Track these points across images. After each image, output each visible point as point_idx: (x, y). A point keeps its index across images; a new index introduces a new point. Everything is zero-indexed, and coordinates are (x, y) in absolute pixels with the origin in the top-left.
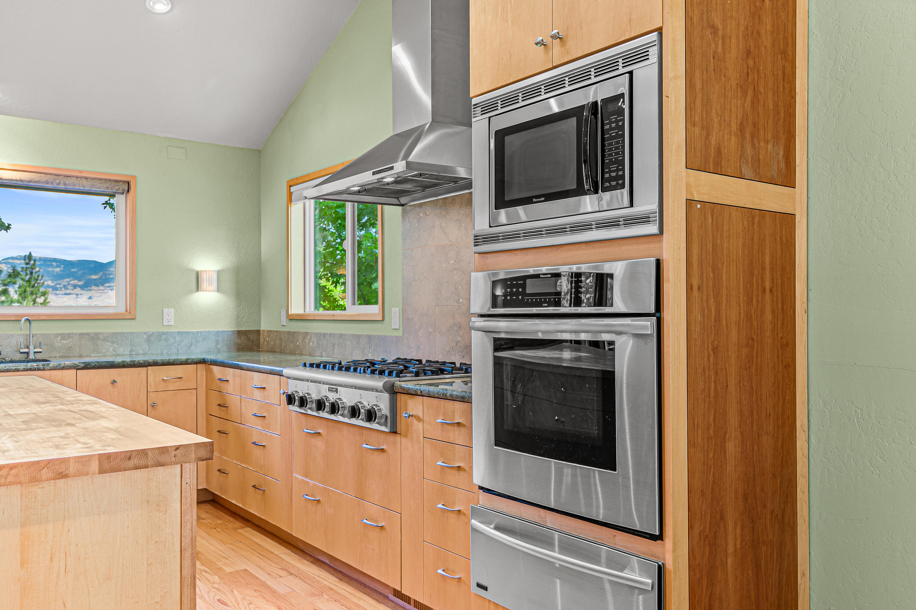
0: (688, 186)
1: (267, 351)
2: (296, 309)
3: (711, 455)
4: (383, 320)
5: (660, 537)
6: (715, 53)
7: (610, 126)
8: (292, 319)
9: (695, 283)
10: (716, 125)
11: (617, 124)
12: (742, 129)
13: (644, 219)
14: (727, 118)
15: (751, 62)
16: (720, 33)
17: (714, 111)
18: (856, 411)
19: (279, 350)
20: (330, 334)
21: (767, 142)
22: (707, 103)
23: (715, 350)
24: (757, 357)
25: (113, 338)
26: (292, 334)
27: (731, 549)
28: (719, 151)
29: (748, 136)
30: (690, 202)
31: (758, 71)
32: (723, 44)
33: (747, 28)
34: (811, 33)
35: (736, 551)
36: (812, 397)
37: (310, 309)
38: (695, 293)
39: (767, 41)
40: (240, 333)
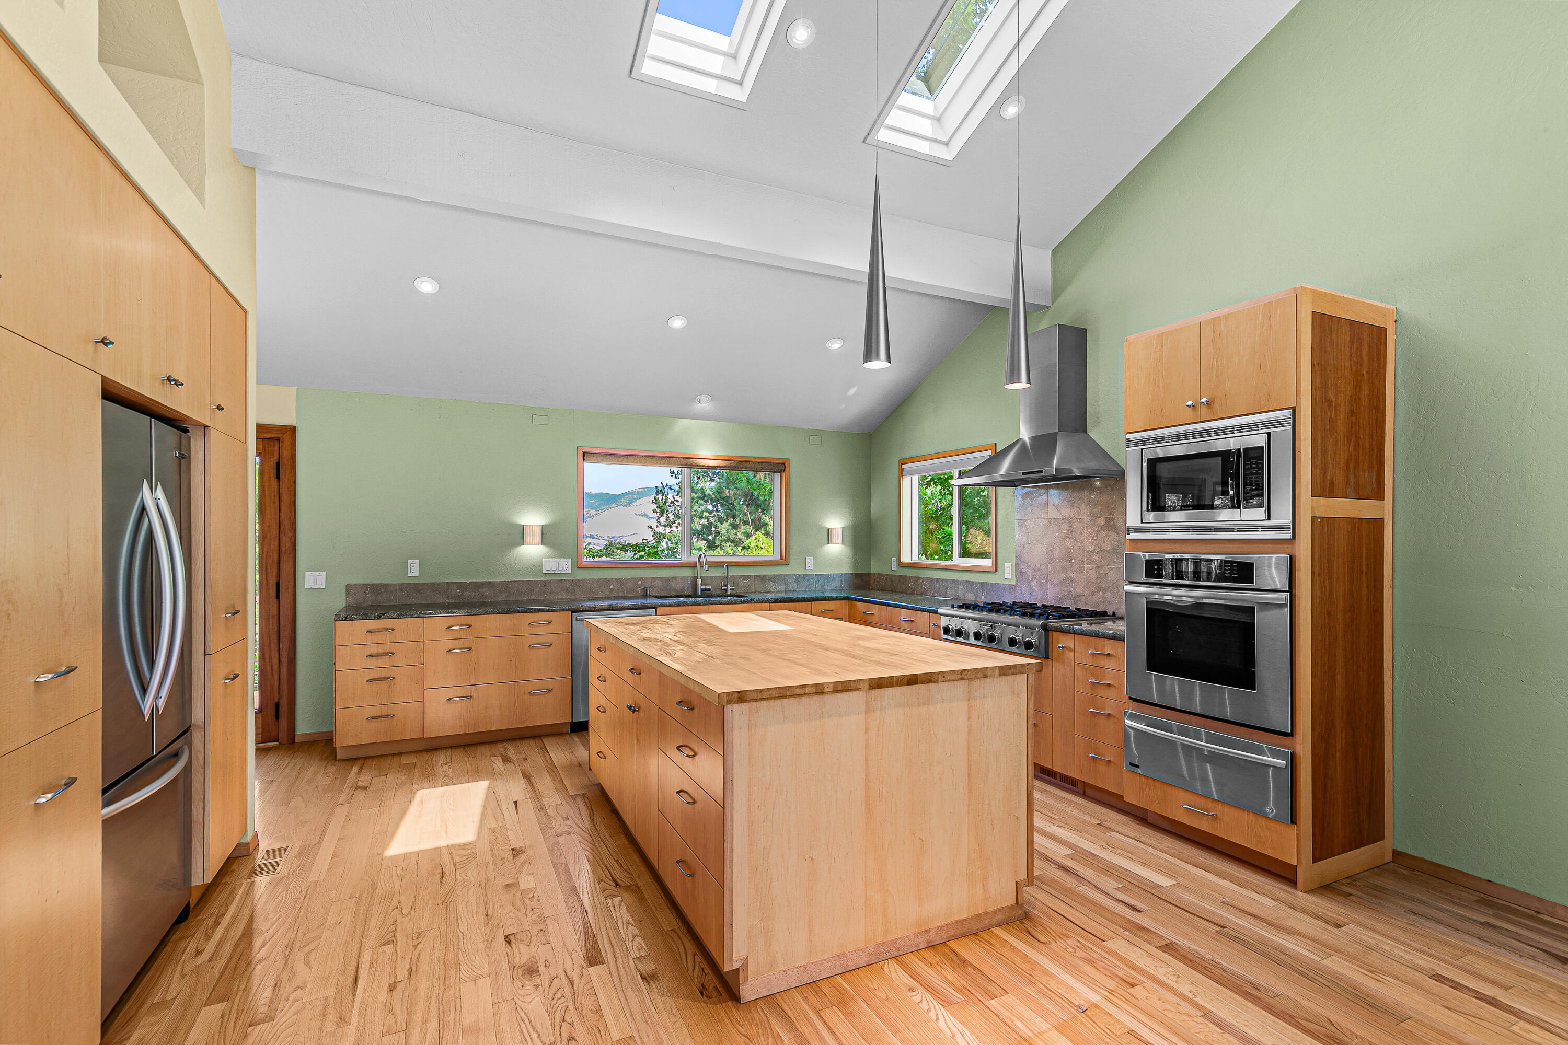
0: (1313, 508)
1: (878, 590)
2: (905, 558)
3: (1326, 683)
4: (996, 571)
5: (1291, 735)
6: (1330, 418)
7: (1251, 466)
8: (902, 565)
9: (1317, 571)
10: (1330, 465)
11: (1257, 466)
12: (1347, 464)
13: (1279, 528)
14: (1338, 460)
15: (1354, 419)
16: (1334, 404)
17: (1329, 456)
18: (1434, 658)
19: (890, 589)
20: (943, 579)
21: (1364, 471)
22: (1325, 452)
23: (1329, 614)
24: (1356, 619)
25: (775, 579)
26: (905, 578)
27: (1338, 747)
28: (1332, 483)
29: (1351, 469)
30: (1313, 519)
31: (1359, 423)
32: (1335, 411)
33: (1351, 396)
34: (1397, 390)
35: (1342, 748)
36: (1396, 647)
37: (916, 559)
38: (1317, 577)
39: (1365, 402)
40: (857, 575)
